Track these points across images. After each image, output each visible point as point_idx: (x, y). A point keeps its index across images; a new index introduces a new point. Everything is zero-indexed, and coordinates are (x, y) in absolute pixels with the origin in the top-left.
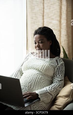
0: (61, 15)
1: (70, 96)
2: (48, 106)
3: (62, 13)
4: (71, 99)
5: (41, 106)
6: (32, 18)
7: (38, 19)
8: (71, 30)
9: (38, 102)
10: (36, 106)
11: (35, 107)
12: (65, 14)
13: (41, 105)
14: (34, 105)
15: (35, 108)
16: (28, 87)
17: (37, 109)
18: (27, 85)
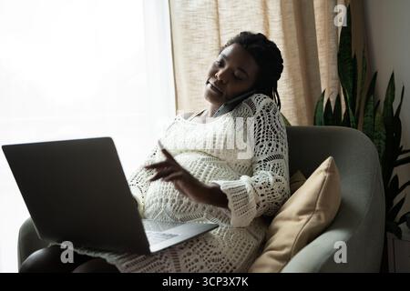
0: (268, 25)
1: (317, 208)
2: (244, 259)
3: (270, 20)
4: (322, 215)
5: (215, 257)
6: (186, 27)
7: (203, 29)
8: (298, 63)
9: (204, 244)
10: (198, 257)
11: (192, 260)
12: (278, 24)
13: (215, 254)
14: (189, 254)
15: (196, 264)
16: (173, 201)
17: (202, 268)
18: (169, 197)
